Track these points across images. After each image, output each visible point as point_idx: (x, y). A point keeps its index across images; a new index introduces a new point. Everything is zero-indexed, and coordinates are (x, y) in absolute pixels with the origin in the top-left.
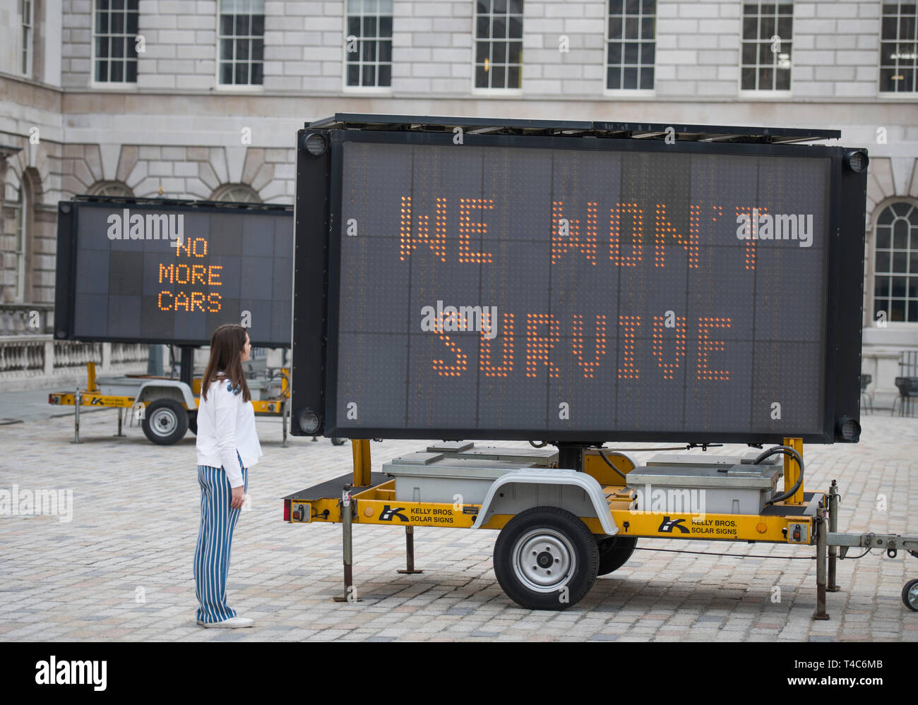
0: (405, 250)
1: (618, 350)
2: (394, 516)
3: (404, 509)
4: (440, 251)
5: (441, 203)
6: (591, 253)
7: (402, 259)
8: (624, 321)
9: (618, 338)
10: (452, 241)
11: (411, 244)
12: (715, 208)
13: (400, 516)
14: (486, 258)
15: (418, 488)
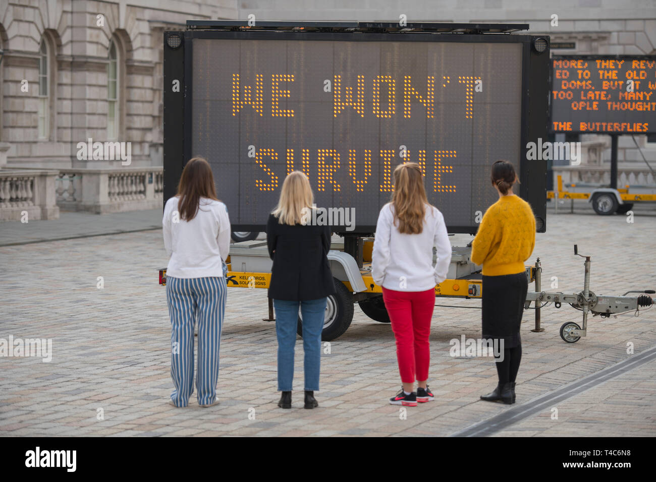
0: (236, 109)
1: (379, 173)
2: (230, 281)
3: (235, 277)
4: (259, 109)
5: (259, 78)
6: (360, 109)
7: (234, 114)
8: (384, 153)
9: (379, 165)
10: (267, 102)
11: (240, 105)
12: (444, 78)
13: (233, 281)
14: (291, 113)
15: (245, 263)
